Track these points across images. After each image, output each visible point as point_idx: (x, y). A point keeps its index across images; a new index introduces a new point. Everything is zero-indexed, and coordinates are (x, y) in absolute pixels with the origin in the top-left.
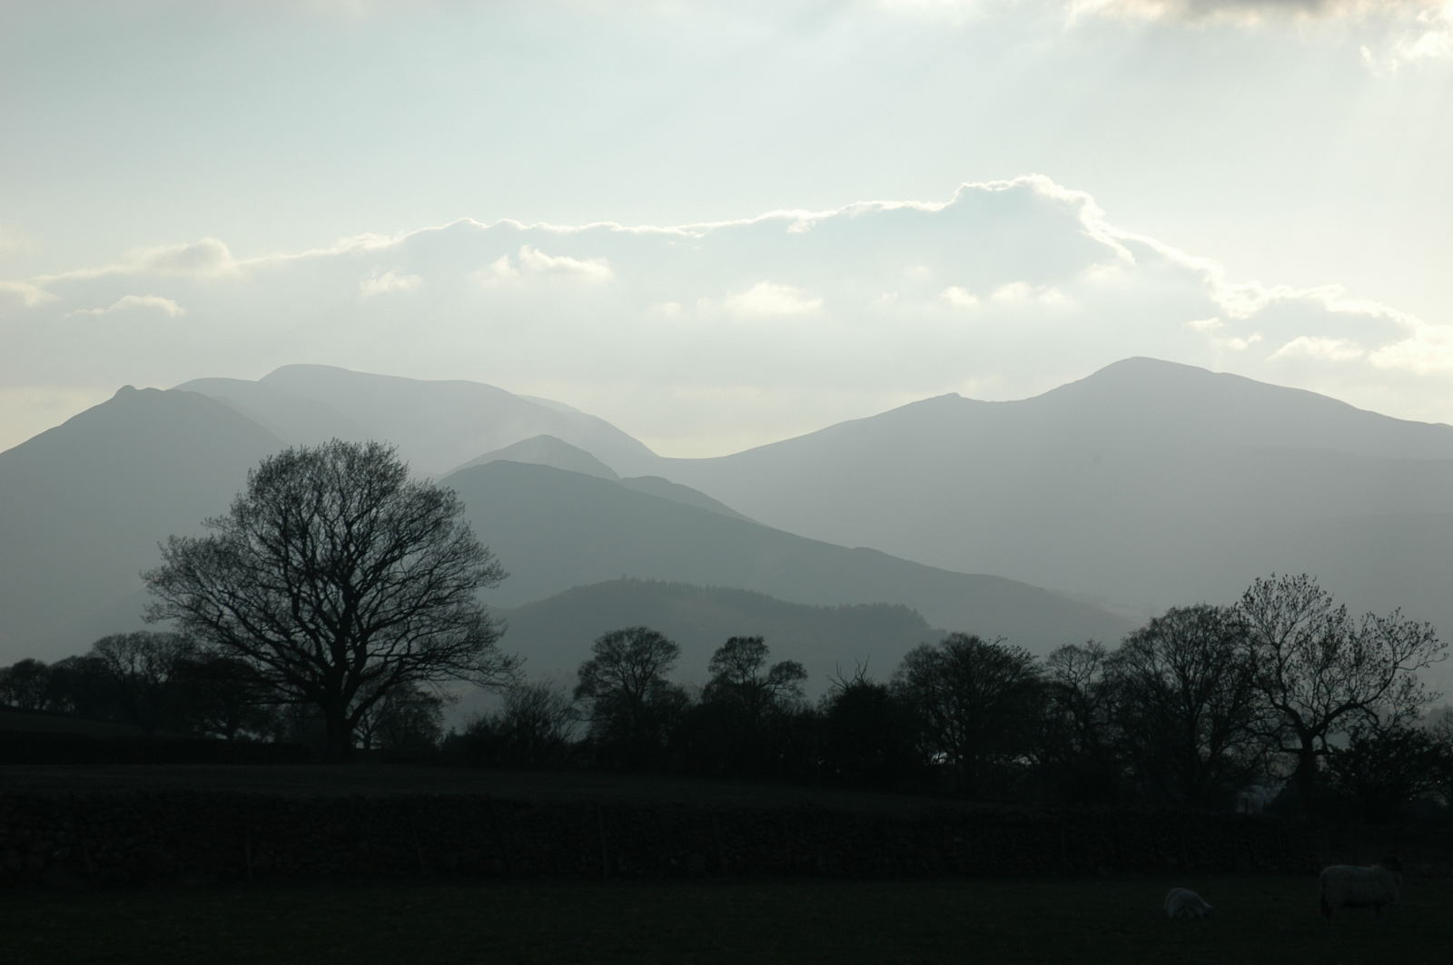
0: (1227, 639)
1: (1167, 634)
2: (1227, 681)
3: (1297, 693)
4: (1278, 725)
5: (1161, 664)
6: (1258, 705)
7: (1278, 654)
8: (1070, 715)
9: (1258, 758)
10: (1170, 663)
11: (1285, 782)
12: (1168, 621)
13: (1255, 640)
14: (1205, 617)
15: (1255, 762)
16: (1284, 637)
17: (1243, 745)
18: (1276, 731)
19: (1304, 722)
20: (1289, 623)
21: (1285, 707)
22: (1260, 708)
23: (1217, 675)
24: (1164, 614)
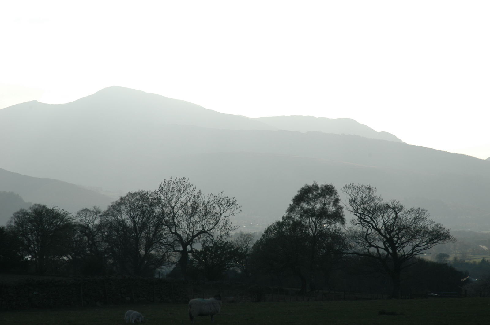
0: (151, 205)
1: (127, 203)
2: (152, 222)
3: (180, 227)
4: (173, 241)
5: (125, 216)
6: (164, 232)
7: (173, 211)
8: (86, 238)
9: (164, 255)
10: (128, 215)
11: (175, 264)
12: (127, 198)
13: (164, 205)
14: (143, 196)
15: (164, 256)
16: (176, 204)
17: (158, 249)
18: (171, 244)
19: (183, 239)
20: (178, 198)
21: (176, 233)
22: (165, 234)
23: (147, 221)
24: (126, 195)
